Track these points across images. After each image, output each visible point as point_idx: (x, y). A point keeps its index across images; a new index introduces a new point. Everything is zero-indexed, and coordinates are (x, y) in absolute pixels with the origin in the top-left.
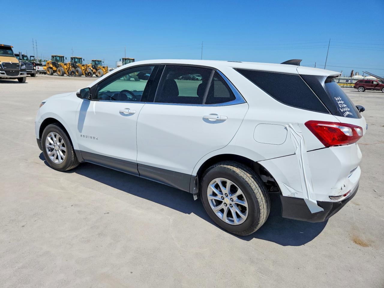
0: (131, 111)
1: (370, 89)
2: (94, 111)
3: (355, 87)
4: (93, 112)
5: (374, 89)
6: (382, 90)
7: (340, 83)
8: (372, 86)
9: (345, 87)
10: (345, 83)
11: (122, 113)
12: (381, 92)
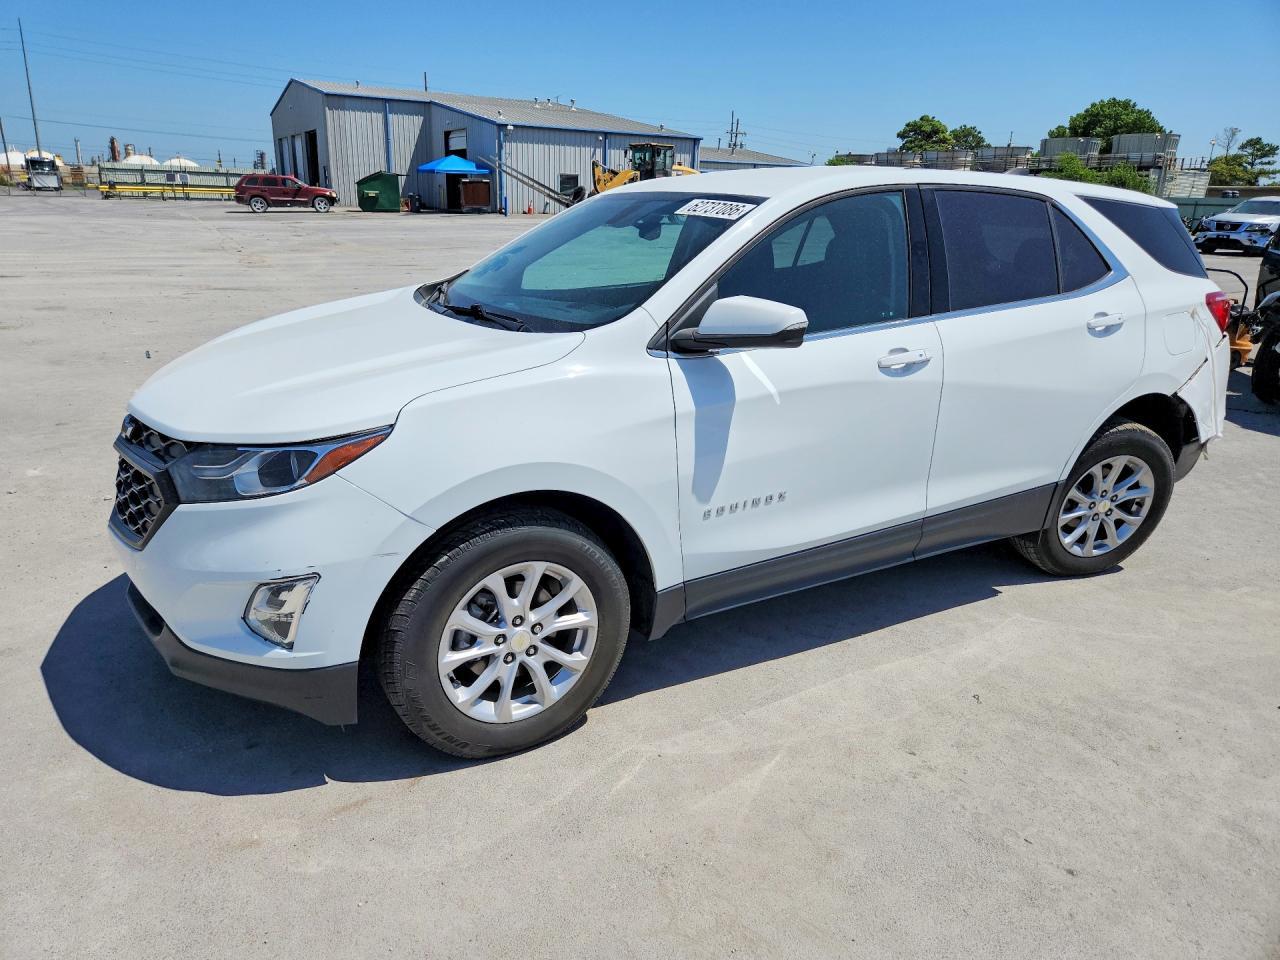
0: (912, 357)
1: (283, 204)
2: (772, 390)
3: (239, 199)
4: (770, 396)
5: (294, 203)
6: (313, 206)
7: (148, 184)
8: (285, 194)
9: (170, 198)
10: (164, 185)
11: (884, 369)
12: (313, 209)
